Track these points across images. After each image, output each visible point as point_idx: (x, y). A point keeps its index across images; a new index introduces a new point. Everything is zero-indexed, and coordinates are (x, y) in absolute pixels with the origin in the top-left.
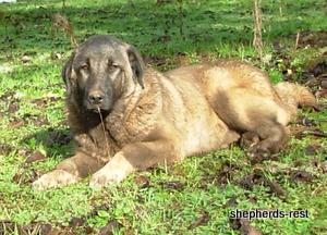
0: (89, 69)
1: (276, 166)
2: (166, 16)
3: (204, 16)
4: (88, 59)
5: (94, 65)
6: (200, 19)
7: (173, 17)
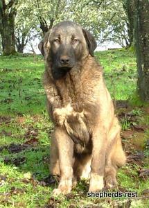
0: (59, 41)
1: (83, 203)
2: (9, 82)
3: (34, 82)
4: (59, 35)
5: (63, 39)
6: (31, 84)
7: (14, 82)
